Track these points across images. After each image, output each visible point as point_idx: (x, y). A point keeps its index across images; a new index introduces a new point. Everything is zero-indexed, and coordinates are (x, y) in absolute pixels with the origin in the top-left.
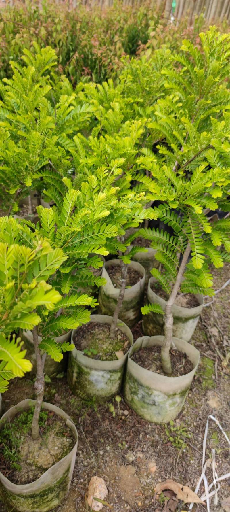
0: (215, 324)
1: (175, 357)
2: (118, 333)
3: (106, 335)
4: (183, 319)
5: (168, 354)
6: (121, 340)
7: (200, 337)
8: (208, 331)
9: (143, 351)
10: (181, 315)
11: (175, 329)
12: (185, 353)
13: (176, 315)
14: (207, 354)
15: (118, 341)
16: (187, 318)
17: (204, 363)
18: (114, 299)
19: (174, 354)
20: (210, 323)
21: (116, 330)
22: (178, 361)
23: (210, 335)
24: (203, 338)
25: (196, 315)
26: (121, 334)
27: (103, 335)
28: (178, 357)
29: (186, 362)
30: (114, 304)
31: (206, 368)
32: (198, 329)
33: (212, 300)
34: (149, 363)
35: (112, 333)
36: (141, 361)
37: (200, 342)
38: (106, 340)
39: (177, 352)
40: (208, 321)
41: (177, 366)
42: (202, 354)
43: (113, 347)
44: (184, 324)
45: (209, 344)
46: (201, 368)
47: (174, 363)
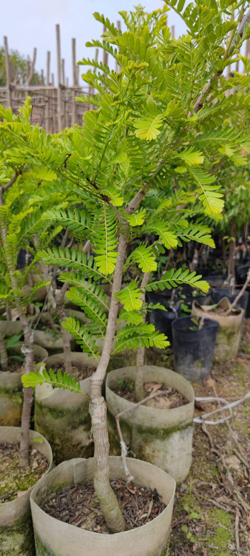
0: (235, 450)
1: (135, 500)
2: (35, 459)
3: (13, 464)
4: (160, 432)
5: (106, 484)
6: (37, 471)
7: (208, 473)
8: (221, 461)
9: (76, 490)
10: (155, 425)
11: (151, 453)
12: (155, 490)
13: (147, 424)
14: (220, 503)
15: (32, 473)
16: (168, 429)
17: (214, 519)
18: (48, 408)
19: (134, 492)
20: (225, 450)
21: (32, 454)
22: (140, 507)
23: (224, 467)
24: (212, 475)
25: (183, 424)
26: (40, 461)
27: (7, 464)
28: (141, 499)
29: (156, 507)
30: (51, 417)
31: (216, 529)
32: (204, 461)
33: (229, 414)
34: (82, 512)
35: (22, 457)
36: (68, 510)
37: (207, 482)
38: (9, 472)
39: (143, 489)
40: (223, 447)
41: (137, 518)
42: (210, 503)
43: (19, 483)
44: (165, 441)
45: (222, 484)
46: (207, 529)
47: (133, 511)
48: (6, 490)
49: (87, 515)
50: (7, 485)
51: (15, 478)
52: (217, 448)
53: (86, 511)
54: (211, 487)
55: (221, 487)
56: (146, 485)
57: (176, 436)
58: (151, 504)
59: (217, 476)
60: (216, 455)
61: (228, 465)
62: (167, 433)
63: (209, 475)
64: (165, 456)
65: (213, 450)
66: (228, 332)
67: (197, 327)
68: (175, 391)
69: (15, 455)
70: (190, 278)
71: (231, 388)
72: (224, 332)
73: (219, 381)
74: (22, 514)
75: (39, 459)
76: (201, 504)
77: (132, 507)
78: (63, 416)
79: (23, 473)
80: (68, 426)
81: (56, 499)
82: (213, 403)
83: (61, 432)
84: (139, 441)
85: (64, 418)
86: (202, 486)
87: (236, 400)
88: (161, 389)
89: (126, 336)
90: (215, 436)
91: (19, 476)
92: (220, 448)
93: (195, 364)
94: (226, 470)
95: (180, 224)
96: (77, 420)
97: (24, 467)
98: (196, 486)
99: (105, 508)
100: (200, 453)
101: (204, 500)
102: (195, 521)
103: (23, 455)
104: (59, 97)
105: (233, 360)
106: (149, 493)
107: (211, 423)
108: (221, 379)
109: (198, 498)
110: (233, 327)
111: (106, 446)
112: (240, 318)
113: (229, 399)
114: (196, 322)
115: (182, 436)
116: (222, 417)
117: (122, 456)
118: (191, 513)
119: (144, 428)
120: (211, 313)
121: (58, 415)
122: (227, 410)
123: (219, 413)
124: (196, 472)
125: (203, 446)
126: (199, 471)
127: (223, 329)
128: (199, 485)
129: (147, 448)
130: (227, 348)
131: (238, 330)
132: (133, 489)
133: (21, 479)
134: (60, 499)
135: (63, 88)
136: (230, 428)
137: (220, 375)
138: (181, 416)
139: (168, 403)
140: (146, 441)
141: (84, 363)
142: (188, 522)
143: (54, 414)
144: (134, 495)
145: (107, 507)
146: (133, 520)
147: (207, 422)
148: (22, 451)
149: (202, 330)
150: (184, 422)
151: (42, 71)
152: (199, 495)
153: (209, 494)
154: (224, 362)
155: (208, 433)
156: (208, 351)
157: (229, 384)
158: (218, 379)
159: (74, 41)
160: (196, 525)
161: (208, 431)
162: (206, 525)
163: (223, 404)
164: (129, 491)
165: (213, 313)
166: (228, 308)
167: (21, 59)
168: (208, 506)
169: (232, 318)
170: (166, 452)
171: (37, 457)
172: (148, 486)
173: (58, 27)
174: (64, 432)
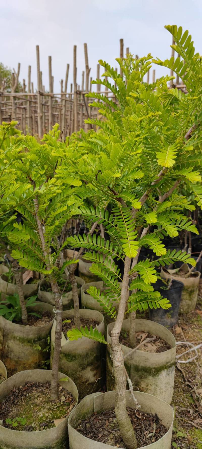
1: (142, 423)
2: (62, 394)
3: (46, 399)
4: (152, 371)
5: (124, 412)
6: (65, 403)
7: (185, 401)
8: (194, 392)
9: (96, 417)
10: (148, 365)
11: (145, 387)
12: (156, 415)
13: (142, 365)
14: (197, 424)
15: (61, 405)
16: (158, 368)
17: (194, 436)
18: (64, 353)
19: (140, 417)
20: (196, 383)
21: (60, 390)
22: (146, 429)
23: (197, 396)
24: (189, 402)
25: (169, 364)
26: (66, 395)
27: (41, 399)
28: (146, 422)
29: (158, 428)
30: (66, 361)
31: (197, 444)
32: (181, 392)
33: (196, 355)
34: (104, 434)
35: (53, 393)
36: (92, 432)
37: (185, 408)
38: (44, 405)
39: (146, 415)
40: (194, 381)
41: (145, 437)
42: (190, 425)
43: (53, 414)
44: (156, 378)
45: (197, 409)
46: (190, 445)
47: (141, 432)
48: (44, 419)
49: (107, 436)
50: (44, 415)
51: (49, 409)
52: (190, 382)
53: (106, 433)
54: (189, 412)
55: (196, 412)
56: (149, 411)
57: (164, 373)
58: (154, 426)
59: (192, 403)
60: (190, 386)
61: (199, 394)
62: (157, 371)
63: (186, 403)
64: (155, 389)
65: (187, 383)
66: (190, 290)
67: (166, 286)
68: (159, 338)
69: (46, 391)
70: (182, 257)
71: (194, 334)
72: (187, 290)
73: (185, 329)
74: (61, 437)
75: (65, 394)
76: (183, 425)
77: (140, 429)
78: (76, 359)
79: (55, 406)
80: (79, 367)
81: (82, 424)
82: (182, 346)
83: (74, 372)
84: (136, 377)
85: (76, 361)
86: (182, 411)
87: (199, 344)
88: (148, 336)
89: (137, 300)
90: (187, 373)
91: (52, 408)
92: (192, 382)
93: (166, 316)
94: (198, 398)
95: (174, 218)
96: (86, 362)
97: (54, 401)
98: (178, 412)
99: (124, 430)
100: (177, 385)
101: (185, 422)
102: (180, 438)
103: (53, 391)
104: (38, 101)
105: (193, 312)
106: (152, 418)
107: (183, 362)
108: (185, 327)
109: (180, 420)
110: (193, 286)
111: (124, 382)
112: (197, 279)
113: (194, 342)
114: (165, 283)
115: (168, 373)
116: (190, 357)
117: (130, 390)
118: (177, 432)
119: (140, 368)
120: (175, 275)
121: (71, 359)
122: (194, 351)
123: (188, 354)
124: (176, 401)
125: (179, 380)
126: (179, 400)
127: (186, 288)
128: (180, 411)
129: (142, 383)
130: (189, 302)
131: (197, 289)
132: (139, 415)
133: (54, 410)
134: (85, 425)
135: (42, 94)
136: (198, 366)
137: (184, 323)
138: (168, 358)
139: (155, 348)
140: (141, 378)
141: (86, 317)
142: (175, 439)
143: (68, 358)
144: (140, 419)
145: (126, 429)
146: (142, 438)
147: (180, 361)
148: (53, 388)
149: (170, 289)
150: (170, 362)
151: (24, 80)
152: (182, 419)
153: (188, 417)
154: (187, 314)
155: (182, 370)
156: (176, 305)
157: (192, 331)
158: (184, 327)
159: (50, 58)
160: (181, 442)
161: (181, 368)
162: (189, 442)
163: (190, 347)
164: (136, 417)
165: (177, 276)
166: (188, 272)
167: (5, 70)
168: (188, 426)
169: (192, 279)
170: (157, 386)
171: (63, 393)
172: (150, 412)
173: (38, 47)
174: (76, 372)
